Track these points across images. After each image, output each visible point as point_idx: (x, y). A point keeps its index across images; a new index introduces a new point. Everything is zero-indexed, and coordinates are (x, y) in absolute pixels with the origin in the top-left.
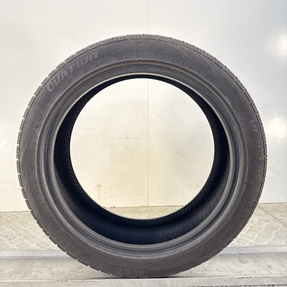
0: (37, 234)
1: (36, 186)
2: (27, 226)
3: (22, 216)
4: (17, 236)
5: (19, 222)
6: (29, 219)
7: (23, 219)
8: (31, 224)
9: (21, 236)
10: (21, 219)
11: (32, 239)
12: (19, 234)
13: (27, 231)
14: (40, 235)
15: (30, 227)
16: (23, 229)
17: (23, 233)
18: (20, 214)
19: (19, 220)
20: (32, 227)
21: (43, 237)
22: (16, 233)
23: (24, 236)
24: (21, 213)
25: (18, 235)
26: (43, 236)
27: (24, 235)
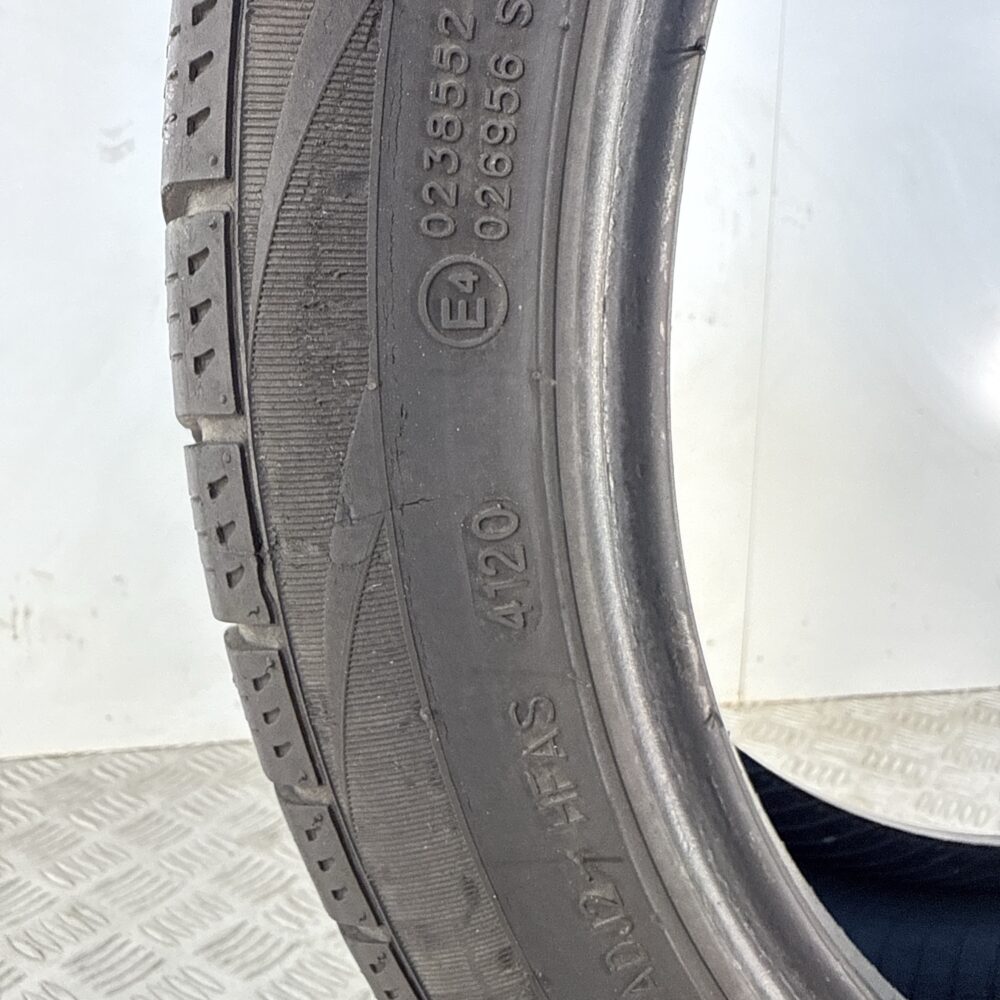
0: (165, 931)
1: (499, 597)
2: (79, 868)
3: (29, 797)
4: (23, 965)
5: (15, 840)
6: (83, 816)
7: (39, 818)
8: (104, 852)
9: (50, 956)
10: (24, 813)
11: (142, 984)
12: (29, 941)
13: (86, 913)
14: (188, 945)
15: (96, 879)
16: (55, 892)
17: (59, 932)
18: (11, 781)
19: (14, 821)
20: (113, 872)
21: (216, 956)
22: (9, 932)
23: (76, 960)
24: (17, 772)
25: (31, 953)
26: (209, 947)
27: (70, 951)
